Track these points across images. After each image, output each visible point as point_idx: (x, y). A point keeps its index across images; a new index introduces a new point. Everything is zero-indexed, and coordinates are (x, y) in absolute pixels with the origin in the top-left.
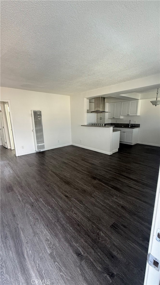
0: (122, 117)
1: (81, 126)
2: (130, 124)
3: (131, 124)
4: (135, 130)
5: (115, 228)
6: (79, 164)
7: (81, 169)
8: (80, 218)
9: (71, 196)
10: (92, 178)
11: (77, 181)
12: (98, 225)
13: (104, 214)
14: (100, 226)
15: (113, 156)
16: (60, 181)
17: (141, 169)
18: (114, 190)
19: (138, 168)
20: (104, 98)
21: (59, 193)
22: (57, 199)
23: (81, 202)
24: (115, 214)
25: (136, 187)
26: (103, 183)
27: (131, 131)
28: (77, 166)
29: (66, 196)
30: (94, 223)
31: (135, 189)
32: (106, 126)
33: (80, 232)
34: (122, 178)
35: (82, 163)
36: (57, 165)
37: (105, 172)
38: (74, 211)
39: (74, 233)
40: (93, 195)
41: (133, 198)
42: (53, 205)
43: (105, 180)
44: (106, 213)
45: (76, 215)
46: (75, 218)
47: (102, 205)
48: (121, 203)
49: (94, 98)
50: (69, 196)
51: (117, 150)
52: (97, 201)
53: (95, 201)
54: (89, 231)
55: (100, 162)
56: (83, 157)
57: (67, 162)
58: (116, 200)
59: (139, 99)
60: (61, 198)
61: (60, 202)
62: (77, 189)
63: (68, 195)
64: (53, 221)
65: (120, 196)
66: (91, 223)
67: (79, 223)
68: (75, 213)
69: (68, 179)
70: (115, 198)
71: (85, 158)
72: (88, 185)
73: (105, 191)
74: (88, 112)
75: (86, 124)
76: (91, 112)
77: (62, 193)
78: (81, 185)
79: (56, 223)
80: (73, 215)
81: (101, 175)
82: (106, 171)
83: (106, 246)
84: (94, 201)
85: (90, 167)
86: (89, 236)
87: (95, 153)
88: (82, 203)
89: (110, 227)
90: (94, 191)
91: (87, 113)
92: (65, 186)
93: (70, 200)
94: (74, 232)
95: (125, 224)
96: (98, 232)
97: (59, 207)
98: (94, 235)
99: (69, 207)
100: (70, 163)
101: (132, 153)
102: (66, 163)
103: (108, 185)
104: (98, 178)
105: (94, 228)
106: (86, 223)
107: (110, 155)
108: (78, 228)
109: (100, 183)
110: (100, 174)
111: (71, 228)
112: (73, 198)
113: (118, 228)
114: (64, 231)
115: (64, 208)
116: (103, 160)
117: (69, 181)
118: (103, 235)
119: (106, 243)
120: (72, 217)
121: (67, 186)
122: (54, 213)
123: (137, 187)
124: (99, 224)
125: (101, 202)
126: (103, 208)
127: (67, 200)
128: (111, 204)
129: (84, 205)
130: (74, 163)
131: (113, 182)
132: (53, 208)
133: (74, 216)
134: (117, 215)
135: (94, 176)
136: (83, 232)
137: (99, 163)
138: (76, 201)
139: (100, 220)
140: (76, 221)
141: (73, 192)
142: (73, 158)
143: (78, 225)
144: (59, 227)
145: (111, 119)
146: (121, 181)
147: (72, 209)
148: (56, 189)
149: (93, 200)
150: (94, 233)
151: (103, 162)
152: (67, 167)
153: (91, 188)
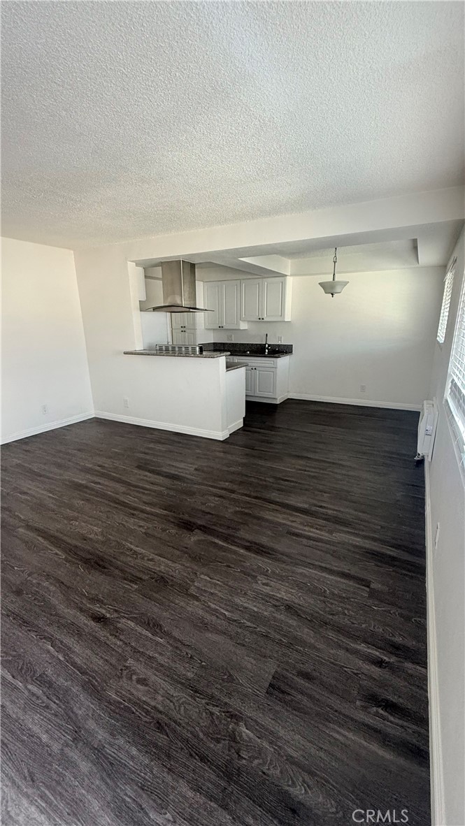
0: (244, 326)
1: (125, 353)
2: (267, 346)
3: (269, 345)
4: (283, 361)
5: (283, 692)
6: (129, 484)
7: (139, 499)
8: (162, 696)
9: (116, 615)
10: (178, 525)
11: (131, 550)
12: (227, 700)
13: (238, 652)
14: (235, 703)
15: (232, 444)
16: (66, 560)
17: (312, 474)
18: (253, 555)
19: (305, 471)
20: (193, 266)
21: (69, 613)
22: (62, 642)
23: (154, 625)
24: (273, 641)
25: (312, 532)
26: (218, 537)
27: (272, 366)
28: (124, 493)
29: (99, 619)
30: (212, 697)
31: (309, 538)
32: (204, 353)
33: (169, 756)
34: (269, 510)
35: (138, 477)
36: (49, 497)
37: (217, 499)
38: (135, 674)
39: (147, 766)
40: (193, 591)
41: (310, 568)
42: (49, 672)
43: (220, 525)
44: (244, 645)
45: (147, 685)
46: (145, 702)
47: (228, 619)
48: (282, 595)
49: (162, 262)
50: (108, 615)
51: (239, 423)
52: (209, 607)
53: (202, 609)
54: (201, 735)
55: (197, 467)
56: (142, 456)
57: (84, 482)
58: (267, 590)
59: (286, 276)
60: (78, 633)
61: (77, 648)
62: (135, 580)
63: (104, 611)
64: (56, 747)
65: (273, 572)
66: (204, 701)
67: (159, 716)
68: (140, 681)
69: (97, 545)
70: (264, 584)
71: (146, 460)
72: (169, 556)
73: (229, 567)
74: (143, 307)
75: (139, 347)
76: (155, 309)
77: (81, 610)
78: (148, 560)
79: (67, 750)
80: (132, 690)
81: (208, 510)
82: (220, 497)
83: (268, 775)
84: (201, 612)
85: (170, 489)
86: (203, 759)
87: (176, 439)
88: (161, 630)
89: (267, 693)
90: (196, 574)
91: (141, 311)
92: (90, 577)
93: (116, 632)
94: (147, 761)
95: (308, 668)
96: (234, 731)
97: (74, 672)
98: (221, 745)
99: (113, 661)
100: (96, 483)
101: (279, 428)
102: (81, 485)
103: (234, 543)
104: (199, 522)
105: (218, 717)
106: (186, 710)
107: (222, 440)
108: (162, 739)
109: (210, 538)
110: (203, 508)
111: (134, 751)
112: (124, 620)
113: (289, 690)
114: (109, 775)
115: (94, 671)
116: (206, 460)
117: (101, 554)
118: (251, 735)
119: (264, 763)
120: (130, 700)
121: (96, 577)
122: (54, 706)
123: (314, 533)
124: (229, 695)
125: (222, 611)
126: (233, 629)
127: (102, 633)
128: (255, 606)
129: (167, 634)
130: (112, 484)
131: (246, 527)
132: (50, 685)
133: (140, 692)
134: (280, 643)
135: (186, 517)
136: (182, 749)
137: (196, 469)
138: (139, 629)
139: (231, 679)
140: (147, 712)
141: (121, 593)
142: (106, 465)
143: (160, 726)
144: (85, 766)
145: (214, 329)
146: (267, 520)
147: (127, 667)
148: (56, 600)
149: (194, 608)
150: (218, 741)
151: (207, 466)
152: (88, 500)
153: (182, 565)
